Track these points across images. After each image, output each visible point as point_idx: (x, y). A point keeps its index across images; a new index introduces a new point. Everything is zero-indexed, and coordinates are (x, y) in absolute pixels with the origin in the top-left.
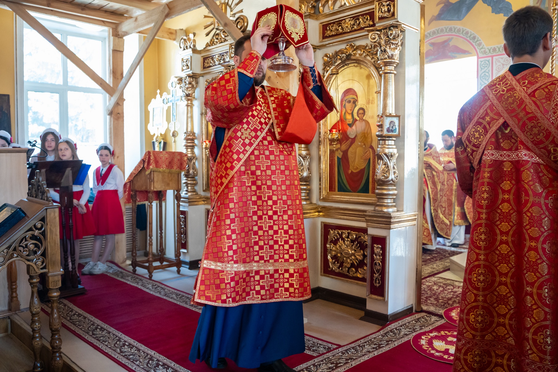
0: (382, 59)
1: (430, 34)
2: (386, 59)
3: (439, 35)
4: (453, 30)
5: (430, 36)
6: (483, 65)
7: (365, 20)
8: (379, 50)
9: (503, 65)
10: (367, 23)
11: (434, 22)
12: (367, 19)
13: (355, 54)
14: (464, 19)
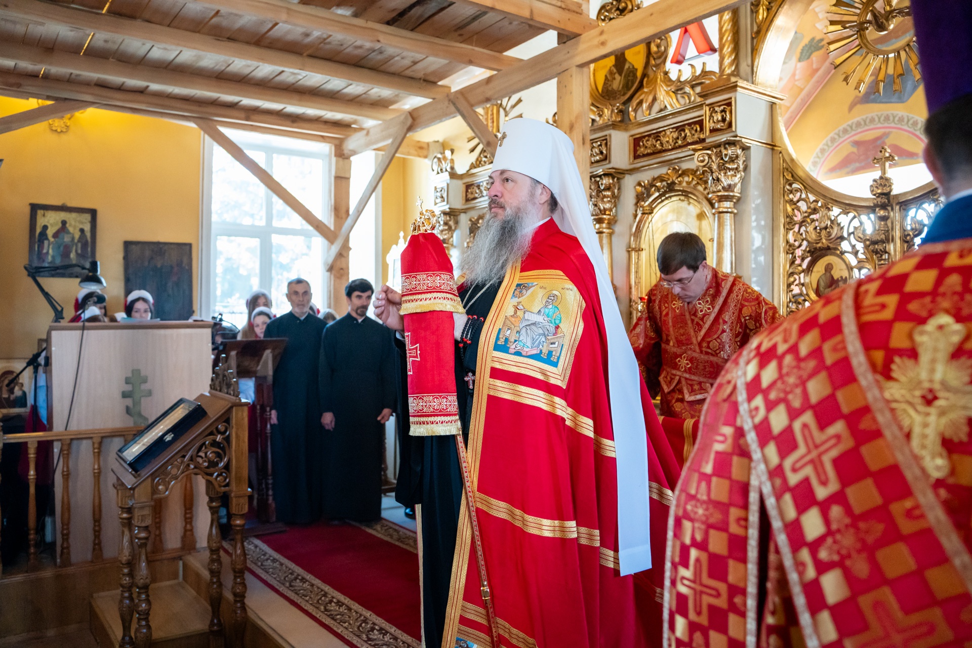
0: (714, 192)
2: (719, 191)
4: (891, 118)
7: (693, 132)
8: (711, 178)
10: (696, 136)
12: (696, 130)
13: (680, 183)
14: (910, 99)
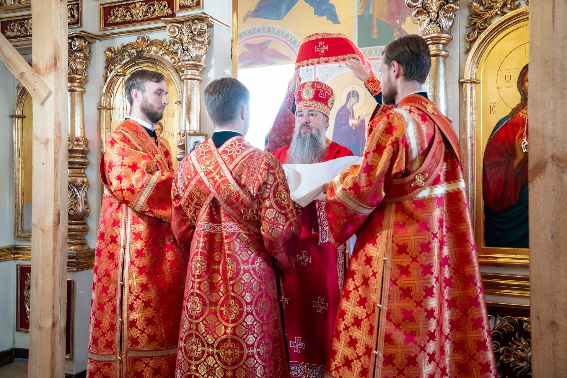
0: (183, 61)
1: (245, 33)
2: (189, 60)
3: (255, 35)
4: (272, 30)
5: (245, 35)
6: (305, 75)
7: (162, 7)
8: (181, 49)
9: (327, 75)
10: (165, 10)
11: (250, 19)
12: (165, 6)
13: (149, 51)
14: (284, 18)
